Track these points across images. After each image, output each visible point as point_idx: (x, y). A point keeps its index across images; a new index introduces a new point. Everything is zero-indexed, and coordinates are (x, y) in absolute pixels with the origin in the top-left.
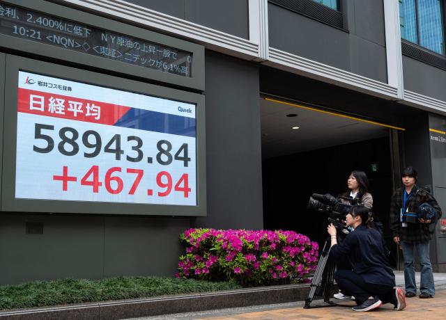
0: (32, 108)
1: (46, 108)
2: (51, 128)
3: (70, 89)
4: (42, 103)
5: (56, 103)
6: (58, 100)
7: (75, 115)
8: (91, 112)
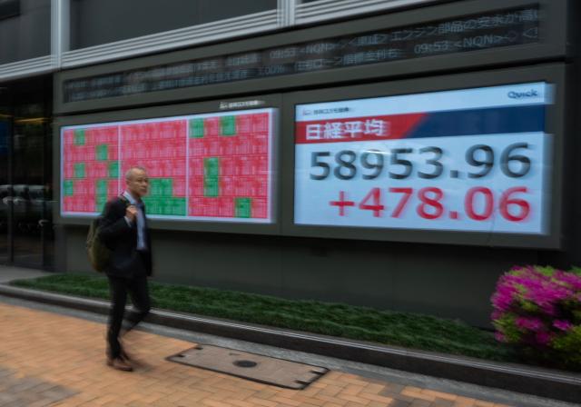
0: (308, 138)
1: (322, 135)
2: (326, 154)
3: (347, 109)
4: (318, 132)
5: (332, 127)
6: (334, 124)
7: (353, 136)
8: (372, 128)
